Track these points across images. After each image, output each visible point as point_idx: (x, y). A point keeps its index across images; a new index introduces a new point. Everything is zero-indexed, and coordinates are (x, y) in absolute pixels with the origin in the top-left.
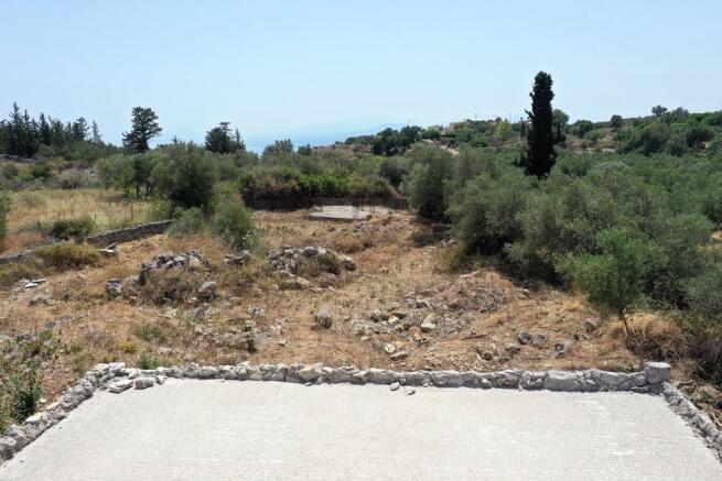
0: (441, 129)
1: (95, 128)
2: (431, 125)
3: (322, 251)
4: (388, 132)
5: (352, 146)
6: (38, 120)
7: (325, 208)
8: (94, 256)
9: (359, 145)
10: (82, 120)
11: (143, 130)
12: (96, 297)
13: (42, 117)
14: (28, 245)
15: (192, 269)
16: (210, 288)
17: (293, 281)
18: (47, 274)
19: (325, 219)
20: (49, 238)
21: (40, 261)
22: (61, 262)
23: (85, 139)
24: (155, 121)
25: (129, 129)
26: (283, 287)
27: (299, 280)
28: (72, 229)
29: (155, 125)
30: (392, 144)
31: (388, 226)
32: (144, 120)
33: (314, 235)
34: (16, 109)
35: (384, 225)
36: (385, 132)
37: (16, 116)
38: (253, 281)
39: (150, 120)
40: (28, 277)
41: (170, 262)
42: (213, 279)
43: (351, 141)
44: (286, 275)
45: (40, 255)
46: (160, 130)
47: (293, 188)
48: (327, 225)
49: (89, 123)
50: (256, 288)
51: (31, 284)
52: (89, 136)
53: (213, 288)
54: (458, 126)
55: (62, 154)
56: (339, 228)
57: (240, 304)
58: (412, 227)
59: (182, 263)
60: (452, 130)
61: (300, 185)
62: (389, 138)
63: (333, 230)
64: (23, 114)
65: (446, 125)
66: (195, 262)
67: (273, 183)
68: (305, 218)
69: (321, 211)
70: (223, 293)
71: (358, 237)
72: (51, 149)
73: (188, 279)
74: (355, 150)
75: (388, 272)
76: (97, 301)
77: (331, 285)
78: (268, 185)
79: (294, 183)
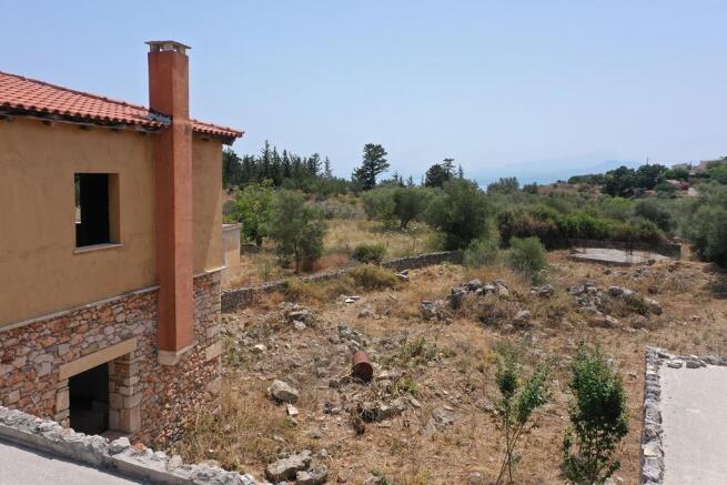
0: (689, 167)
1: (327, 163)
2: (675, 164)
3: (628, 292)
4: (622, 171)
5: (577, 186)
6: (281, 156)
7: (589, 250)
8: (393, 280)
9: (585, 184)
10: (316, 156)
11: (372, 165)
12: (415, 316)
13: (285, 153)
14: (340, 265)
15: (502, 298)
16: (524, 316)
17: (603, 319)
18: (358, 293)
19: (594, 261)
20: (354, 261)
21: (352, 280)
22: (368, 283)
23: (318, 173)
24: (384, 157)
25: (360, 165)
26: (592, 324)
27: (609, 318)
28: (371, 254)
29: (384, 161)
30: (628, 184)
31: (676, 272)
32: (374, 155)
33: (588, 276)
34: (267, 146)
35: (671, 271)
36: (618, 170)
37: (266, 153)
38: (562, 315)
39: (380, 156)
40: (345, 292)
41: (479, 290)
42: (524, 309)
43: (575, 180)
44: (593, 313)
45: (352, 275)
46: (387, 166)
47: (550, 228)
48: (599, 267)
49: (322, 159)
50: (565, 321)
51: (348, 300)
52: (321, 170)
53: (525, 317)
54: (712, 165)
55: (301, 188)
56: (616, 272)
57: (555, 335)
58: (707, 275)
59: (493, 291)
60: (704, 170)
61: (559, 224)
62: (624, 178)
63: (608, 273)
64: (272, 150)
65: (696, 163)
66: (504, 291)
67: (531, 221)
68: (569, 259)
69: (584, 253)
70: (537, 323)
71: (641, 282)
72: (292, 181)
73: (500, 306)
74: (580, 190)
75: (699, 320)
76: (415, 320)
77: (644, 326)
78: (526, 223)
79: (551, 222)
